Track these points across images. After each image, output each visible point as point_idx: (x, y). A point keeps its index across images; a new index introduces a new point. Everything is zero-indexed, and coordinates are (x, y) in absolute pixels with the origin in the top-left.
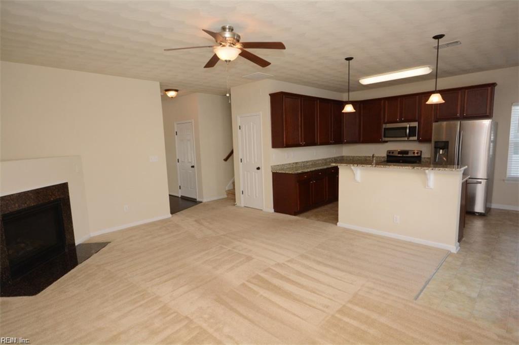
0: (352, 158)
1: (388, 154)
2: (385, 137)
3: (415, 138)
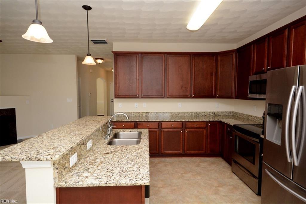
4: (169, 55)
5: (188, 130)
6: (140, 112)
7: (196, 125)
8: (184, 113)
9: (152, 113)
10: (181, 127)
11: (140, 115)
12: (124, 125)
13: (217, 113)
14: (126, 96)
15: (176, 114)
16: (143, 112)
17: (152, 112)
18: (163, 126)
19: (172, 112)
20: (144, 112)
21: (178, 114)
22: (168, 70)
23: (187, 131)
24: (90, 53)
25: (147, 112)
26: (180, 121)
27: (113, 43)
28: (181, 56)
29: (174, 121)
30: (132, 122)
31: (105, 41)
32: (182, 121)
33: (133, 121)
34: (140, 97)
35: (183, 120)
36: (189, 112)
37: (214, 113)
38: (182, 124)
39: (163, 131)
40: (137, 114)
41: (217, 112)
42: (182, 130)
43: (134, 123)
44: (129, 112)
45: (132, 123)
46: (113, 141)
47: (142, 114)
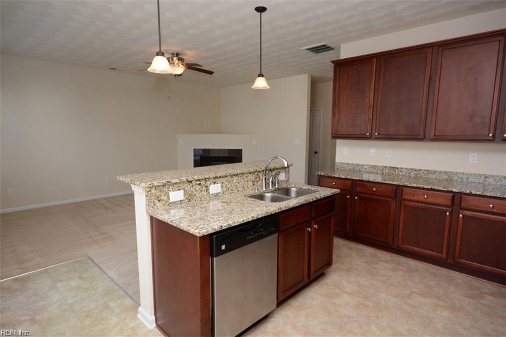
4: (443, 48)
5: (467, 213)
6: (377, 166)
7: (491, 206)
9: (403, 170)
10: (449, 203)
11: (377, 171)
12: (334, 183)
14: (349, 136)
15: (460, 176)
16: (383, 167)
17: (401, 168)
18: (405, 197)
20: (386, 167)
21: (465, 176)
22: (437, 80)
23: (463, 216)
24: (262, 73)
25: (392, 166)
26: (445, 189)
27: (342, 46)
28: (476, 44)
29: (432, 189)
30: (347, 179)
31: (324, 46)
32: (451, 192)
33: (349, 177)
34: (373, 137)
35: (454, 190)
38: (451, 198)
39: (406, 206)
40: (373, 169)
42: (452, 210)
43: (351, 181)
44: (359, 165)
45: (347, 181)
46: (265, 195)
47: (383, 170)
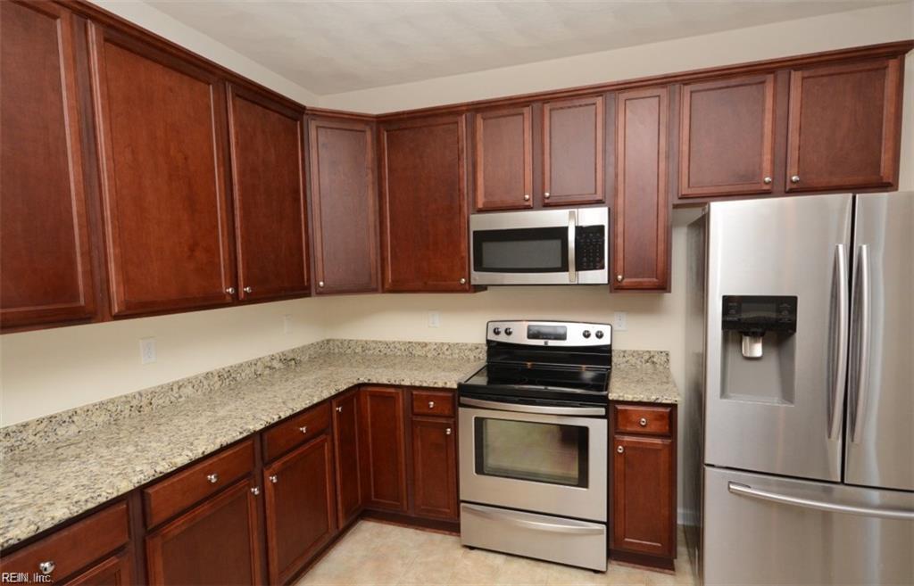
0: (359, 350)
1: (493, 337)
2: (479, 267)
3: (599, 276)
8: (175, 388)
13: (291, 356)
19: (112, 401)
36: (196, 377)
37: (283, 358)
41: (293, 350)
